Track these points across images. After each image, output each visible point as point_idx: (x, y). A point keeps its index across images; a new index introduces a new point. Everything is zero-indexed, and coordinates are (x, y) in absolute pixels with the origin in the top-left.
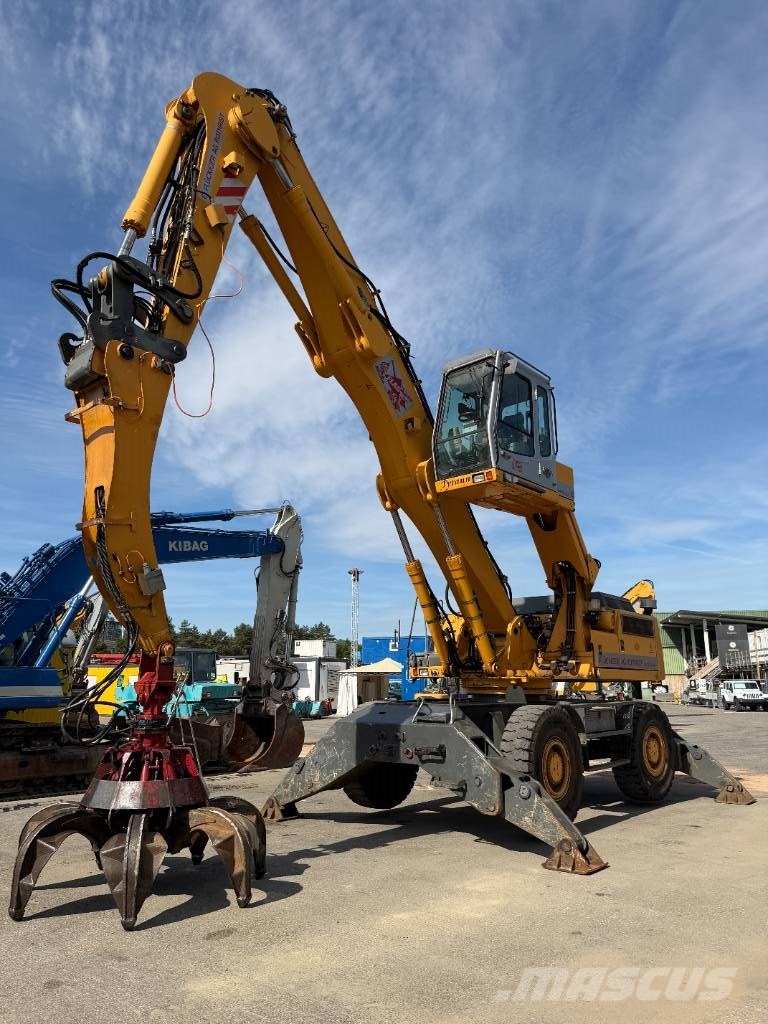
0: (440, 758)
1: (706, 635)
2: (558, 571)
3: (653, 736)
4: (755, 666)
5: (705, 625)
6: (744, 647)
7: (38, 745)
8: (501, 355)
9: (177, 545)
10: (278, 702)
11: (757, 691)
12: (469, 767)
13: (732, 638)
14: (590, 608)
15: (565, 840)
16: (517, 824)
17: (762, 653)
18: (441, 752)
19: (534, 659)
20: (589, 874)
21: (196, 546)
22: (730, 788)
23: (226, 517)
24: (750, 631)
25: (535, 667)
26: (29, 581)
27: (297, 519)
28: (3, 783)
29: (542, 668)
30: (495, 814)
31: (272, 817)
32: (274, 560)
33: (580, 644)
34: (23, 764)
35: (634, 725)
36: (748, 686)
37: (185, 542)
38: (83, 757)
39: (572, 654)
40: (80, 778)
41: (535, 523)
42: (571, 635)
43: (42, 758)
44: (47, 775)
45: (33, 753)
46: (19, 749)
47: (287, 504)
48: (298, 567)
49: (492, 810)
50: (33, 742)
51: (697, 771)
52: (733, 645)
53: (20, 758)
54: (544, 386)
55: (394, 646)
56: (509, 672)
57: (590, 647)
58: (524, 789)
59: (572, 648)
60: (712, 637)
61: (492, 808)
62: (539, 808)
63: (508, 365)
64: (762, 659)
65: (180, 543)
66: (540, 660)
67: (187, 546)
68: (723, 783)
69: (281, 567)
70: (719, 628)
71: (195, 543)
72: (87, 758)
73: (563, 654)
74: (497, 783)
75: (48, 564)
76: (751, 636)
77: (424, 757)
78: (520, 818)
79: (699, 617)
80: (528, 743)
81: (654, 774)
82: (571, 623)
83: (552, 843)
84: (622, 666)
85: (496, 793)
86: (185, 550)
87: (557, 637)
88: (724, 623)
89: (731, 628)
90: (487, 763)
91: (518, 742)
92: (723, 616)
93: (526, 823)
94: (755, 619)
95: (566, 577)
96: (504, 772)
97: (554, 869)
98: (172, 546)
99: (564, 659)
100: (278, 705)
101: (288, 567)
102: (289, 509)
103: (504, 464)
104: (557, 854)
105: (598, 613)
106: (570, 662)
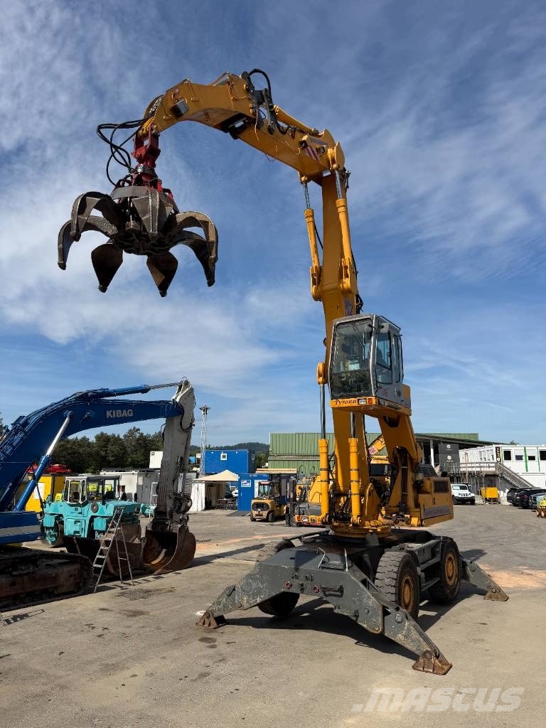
0: (339, 593)
1: (432, 450)
2: (396, 452)
3: (450, 559)
4: (465, 474)
5: (431, 443)
6: (456, 460)
7: (24, 569)
8: (376, 318)
9: (112, 413)
10: (179, 523)
11: (467, 492)
12: (360, 600)
13: (449, 453)
14: (417, 479)
15: (427, 651)
16: (393, 639)
17: (470, 465)
18: (341, 590)
19: (379, 511)
20: (445, 674)
21: (125, 414)
22: (494, 590)
23: (144, 390)
24: (460, 448)
25: (380, 518)
26: (11, 445)
27: (192, 390)
28: (2, 598)
29: (385, 518)
30: (379, 632)
31: (209, 625)
32: (177, 420)
33: (411, 503)
34: (13, 584)
35: (442, 554)
36: (462, 488)
37: (118, 411)
38: (54, 575)
39: (406, 510)
40: (51, 590)
41: (383, 421)
42: (404, 497)
43: (25, 578)
44: (29, 590)
45: (20, 575)
46: (10, 573)
47: (185, 379)
48: (191, 425)
49: (377, 630)
50: (20, 567)
51: (473, 579)
52: (449, 457)
53: (11, 579)
54: (397, 334)
55: (224, 457)
56: (367, 523)
57: (417, 505)
58: (399, 616)
59: (406, 505)
60: (436, 452)
61: (377, 629)
62: (409, 629)
63: (383, 327)
64: (470, 469)
65: (114, 412)
66: (384, 512)
67: (118, 413)
68: (489, 587)
69: (181, 425)
70: (441, 446)
71: (124, 411)
72: (56, 576)
73: (401, 510)
74: (380, 612)
75: (25, 433)
76: (462, 453)
77: (327, 593)
78: (395, 635)
79: (427, 438)
80: (394, 582)
81: (450, 584)
82: (404, 488)
83: (417, 652)
84: (434, 515)
85: (380, 619)
86: (117, 416)
87: (395, 498)
88: (444, 442)
89: (449, 446)
90: (373, 599)
91: (387, 581)
92: (444, 438)
93: (399, 638)
94: (463, 441)
95: (401, 456)
96: (384, 604)
97: (419, 670)
98: (108, 414)
99: (401, 513)
100: (179, 526)
101: (185, 425)
102: (187, 383)
103: (379, 394)
104: (421, 660)
105: (422, 482)
106: (406, 516)
